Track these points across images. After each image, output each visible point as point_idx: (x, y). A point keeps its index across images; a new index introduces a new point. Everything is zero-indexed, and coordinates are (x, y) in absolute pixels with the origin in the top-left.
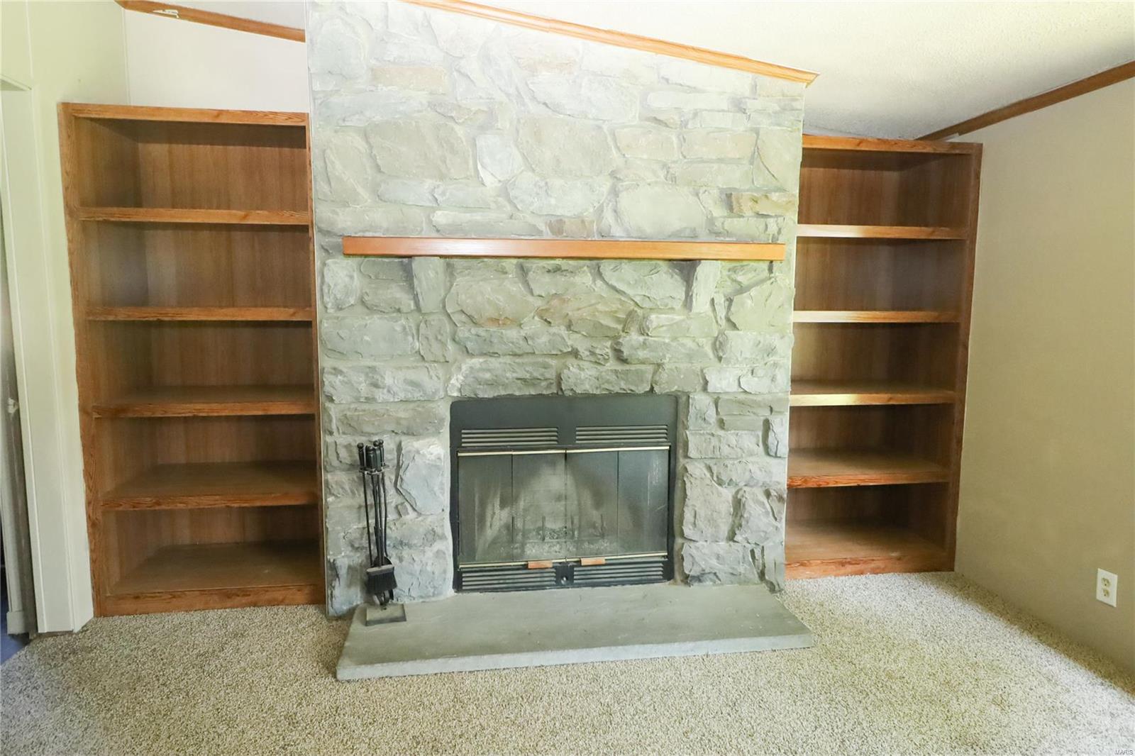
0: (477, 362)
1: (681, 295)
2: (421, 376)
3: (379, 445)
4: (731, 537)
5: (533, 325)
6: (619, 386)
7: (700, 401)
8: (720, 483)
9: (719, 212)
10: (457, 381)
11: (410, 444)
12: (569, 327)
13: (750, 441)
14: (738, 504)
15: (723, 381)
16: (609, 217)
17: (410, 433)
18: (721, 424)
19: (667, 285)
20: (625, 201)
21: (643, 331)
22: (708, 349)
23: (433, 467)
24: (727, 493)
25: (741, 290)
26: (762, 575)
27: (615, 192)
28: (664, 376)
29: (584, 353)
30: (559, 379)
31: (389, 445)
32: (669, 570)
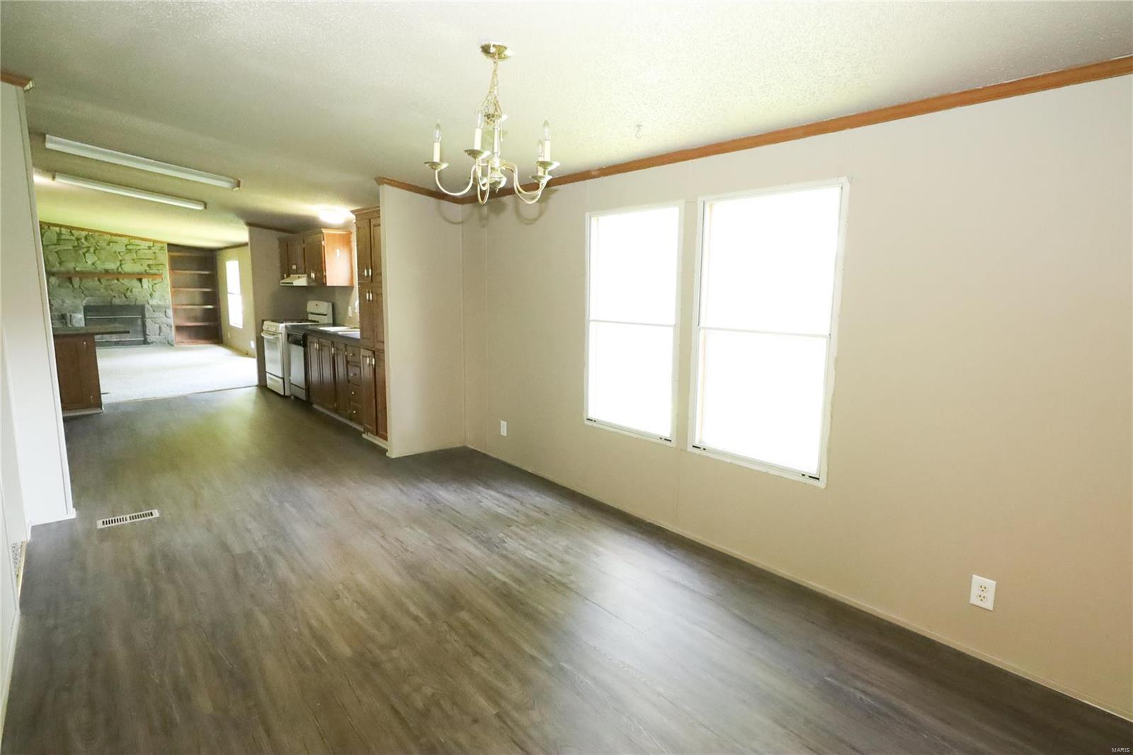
0: (90, 298)
1: (140, 285)
2: (75, 300)
3: (66, 314)
4: (159, 335)
5: (102, 290)
6: (127, 303)
7: (147, 306)
8: (155, 323)
9: (147, 268)
10: (84, 302)
11: (73, 315)
12: (112, 291)
13: (162, 315)
14: (160, 328)
15: (153, 302)
16: (120, 269)
17: (74, 312)
18: (154, 311)
19: (136, 283)
20: (123, 266)
21: (131, 292)
22: (148, 295)
23: (81, 319)
24: (157, 326)
25: (155, 284)
26: (168, 343)
27: (121, 265)
28: (137, 301)
29: (117, 296)
30: (111, 302)
31: (68, 315)
32: (145, 342)
